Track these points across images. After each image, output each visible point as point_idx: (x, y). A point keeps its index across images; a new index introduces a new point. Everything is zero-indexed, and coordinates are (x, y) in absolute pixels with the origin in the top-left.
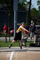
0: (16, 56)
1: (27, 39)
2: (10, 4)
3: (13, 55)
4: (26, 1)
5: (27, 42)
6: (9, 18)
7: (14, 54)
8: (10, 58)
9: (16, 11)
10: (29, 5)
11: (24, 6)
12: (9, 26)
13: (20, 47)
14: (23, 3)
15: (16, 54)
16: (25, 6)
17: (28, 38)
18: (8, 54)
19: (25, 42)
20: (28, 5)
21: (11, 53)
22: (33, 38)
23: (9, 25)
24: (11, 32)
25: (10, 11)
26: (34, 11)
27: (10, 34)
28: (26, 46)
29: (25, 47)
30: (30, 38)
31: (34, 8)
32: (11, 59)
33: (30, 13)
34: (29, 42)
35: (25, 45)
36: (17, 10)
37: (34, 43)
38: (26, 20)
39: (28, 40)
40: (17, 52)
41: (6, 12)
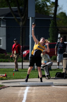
0: (33, 95)
1: (51, 65)
2: (23, 6)
3: (28, 93)
4: (49, 1)
5: (51, 70)
6: (21, 30)
7: (30, 91)
8: (23, 97)
9: (32, 18)
10: (54, 8)
11: (46, 9)
12: (21, 44)
13: (39, 80)
14: (44, 4)
15: (34, 91)
16: (48, 9)
17: (54, 64)
18: (20, 92)
19: (49, 70)
20: (52, 7)
21: (24, 90)
22: (61, 64)
23: (21, 42)
24: (24, 53)
25: (23, 17)
26: (63, 18)
27: (22, 57)
28: (49, 77)
29: (49, 79)
30: (56, 64)
31: (62, 13)
32: (25, 99)
33: (56, 22)
34: (55, 70)
35: (47, 76)
36: (34, 16)
37: (64, 71)
38: (49, 33)
39: (52, 68)
40: (35, 88)
41: (16, 20)
